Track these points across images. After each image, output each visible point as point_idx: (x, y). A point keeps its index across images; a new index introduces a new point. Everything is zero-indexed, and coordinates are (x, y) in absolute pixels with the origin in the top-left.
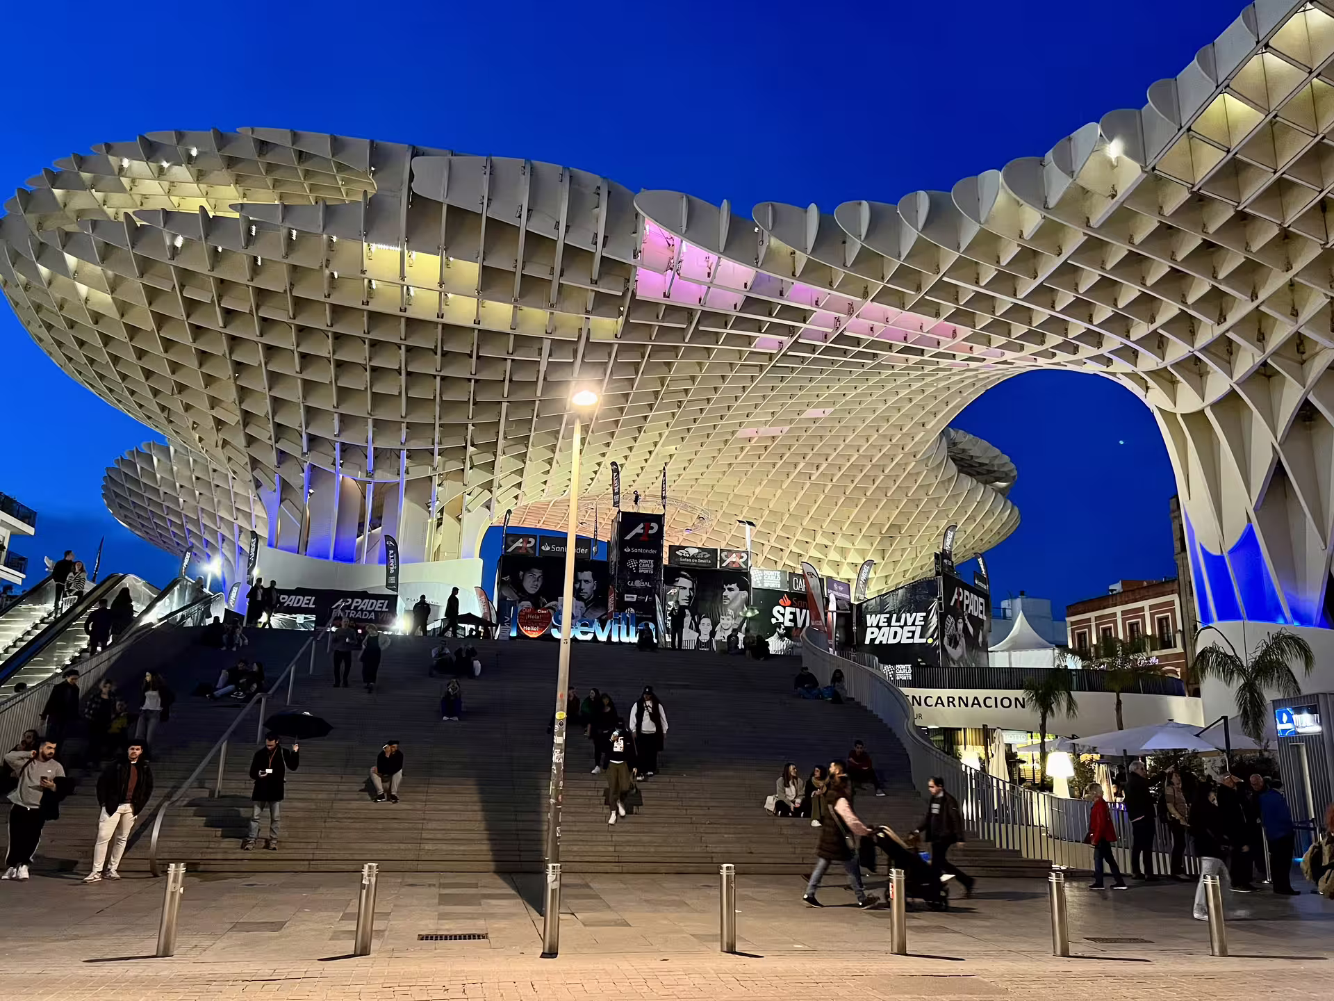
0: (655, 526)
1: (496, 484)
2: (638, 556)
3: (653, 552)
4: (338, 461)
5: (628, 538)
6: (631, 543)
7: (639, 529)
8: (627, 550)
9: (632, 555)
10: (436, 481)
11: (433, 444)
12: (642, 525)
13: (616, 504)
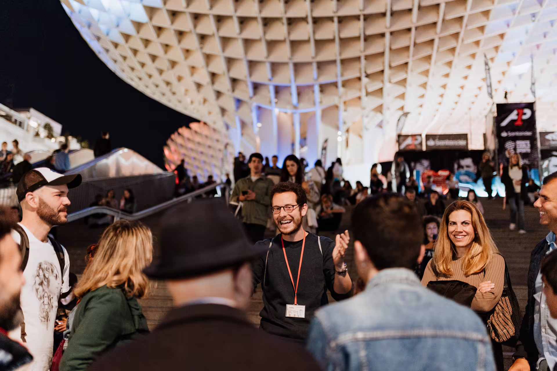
0: (528, 113)
1: (385, 107)
2: (514, 139)
3: (528, 134)
4: (274, 100)
5: (504, 123)
6: (507, 128)
7: (513, 116)
8: (504, 134)
9: (508, 139)
10: (342, 107)
11: (337, 76)
12: (515, 112)
13: (491, 95)
